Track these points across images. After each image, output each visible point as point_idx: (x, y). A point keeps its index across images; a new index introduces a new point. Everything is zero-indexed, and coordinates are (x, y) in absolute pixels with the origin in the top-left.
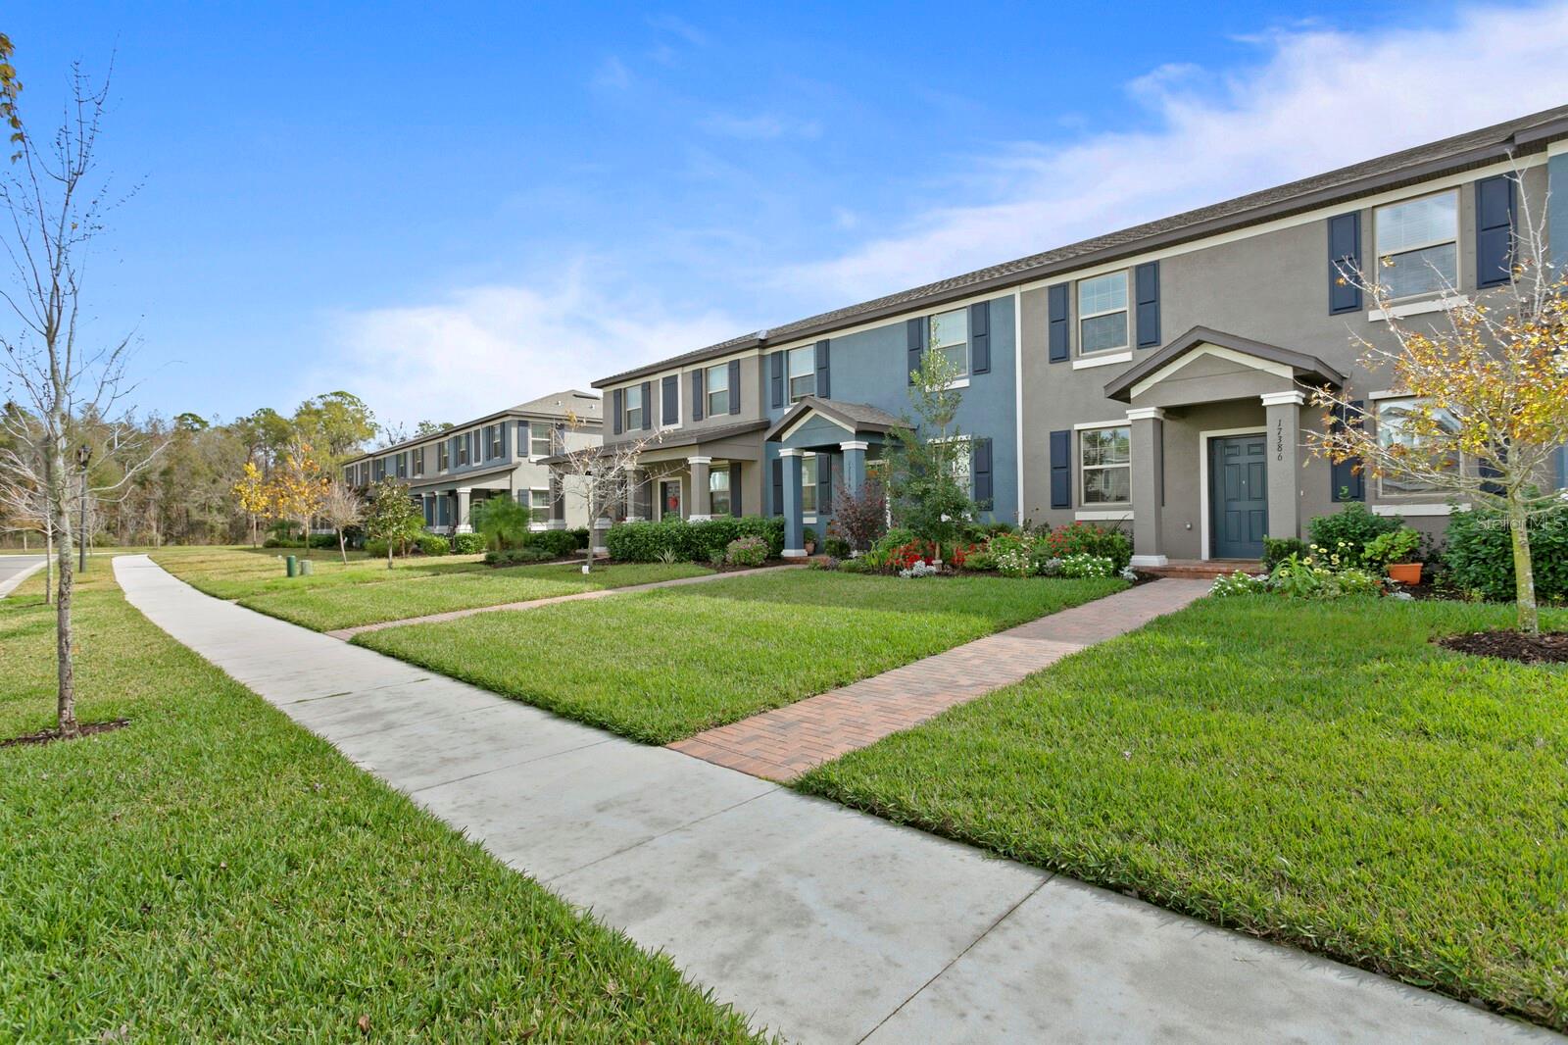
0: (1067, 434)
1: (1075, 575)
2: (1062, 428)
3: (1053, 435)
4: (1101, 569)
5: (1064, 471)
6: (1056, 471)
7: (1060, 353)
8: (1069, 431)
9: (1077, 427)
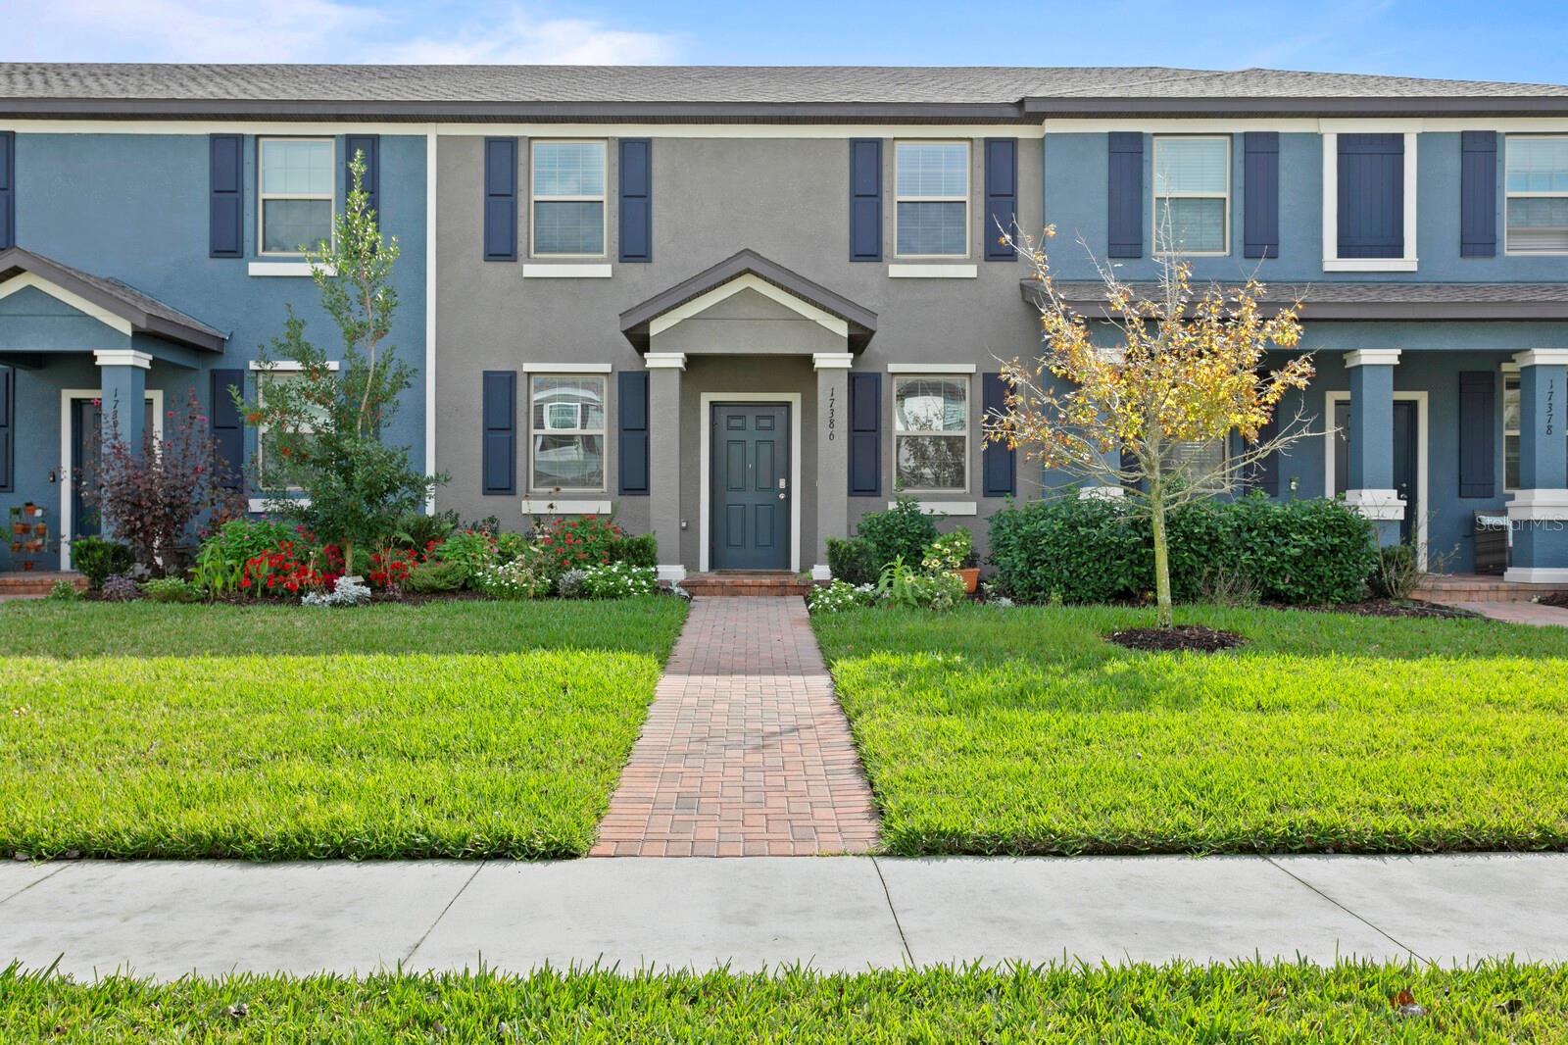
0: (511, 378)
1: (610, 594)
2: (502, 366)
3: (489, 377)
4: (644, 583)
5: (505, 435)
6: (491, 435)
7: (502, 248)
8: (515, 373)
9: (528, 367)
